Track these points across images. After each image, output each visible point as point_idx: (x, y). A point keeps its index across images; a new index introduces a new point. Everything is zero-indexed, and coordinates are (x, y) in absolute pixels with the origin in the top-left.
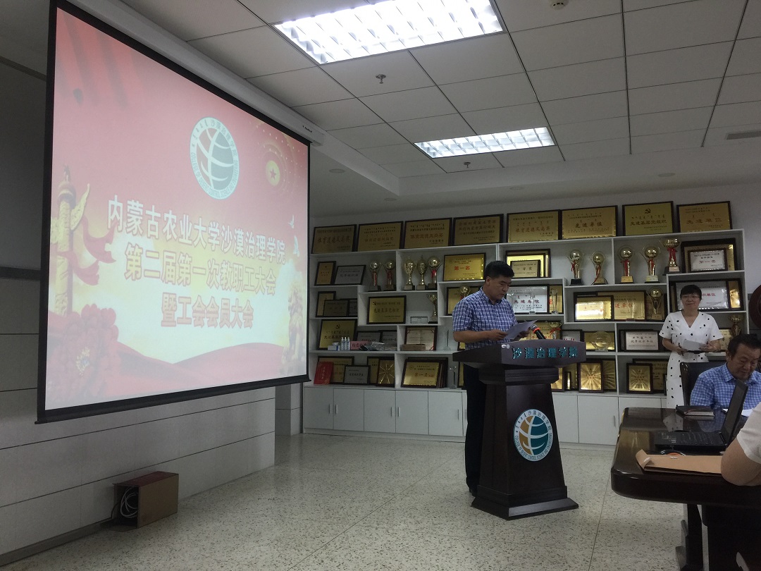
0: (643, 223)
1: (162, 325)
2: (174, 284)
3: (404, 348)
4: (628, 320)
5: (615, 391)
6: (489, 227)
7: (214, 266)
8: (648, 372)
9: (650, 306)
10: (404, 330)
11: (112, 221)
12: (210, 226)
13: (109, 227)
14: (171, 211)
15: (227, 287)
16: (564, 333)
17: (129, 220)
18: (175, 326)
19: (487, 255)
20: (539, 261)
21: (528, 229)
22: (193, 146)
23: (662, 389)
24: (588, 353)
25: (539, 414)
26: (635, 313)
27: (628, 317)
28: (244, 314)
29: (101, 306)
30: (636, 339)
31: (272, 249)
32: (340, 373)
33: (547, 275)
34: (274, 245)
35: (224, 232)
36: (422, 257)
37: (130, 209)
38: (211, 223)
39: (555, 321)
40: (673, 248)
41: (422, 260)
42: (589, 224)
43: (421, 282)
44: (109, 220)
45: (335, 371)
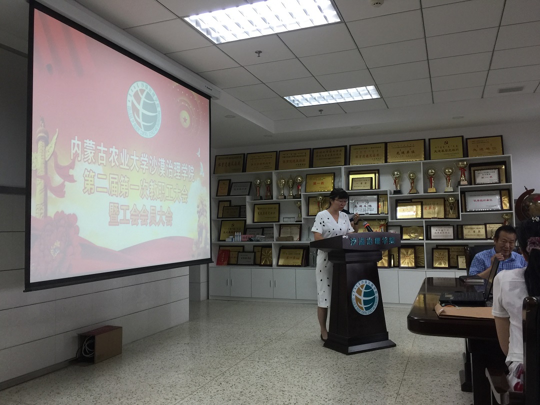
0: (443, 151)
1: (109, 225)
2: (117, 197)
3: (278, 239)
4: (433, 218)
5: (424, 267)
6: (337, 154)
7: (145, 184)
8: (447, 254)
9: (448, 209)
10: (278, 227)
11: (74, 154)
12: (141, 157)
13: (72, 158)
14: (114, 147)
15: (154, 198)
16: (389, 228)
17: (86, 153)
18: (118, 225)
19: (336, 175)
20: (372, 178)
21: (364, 156)
22: (129, 101)
23: (456, 265)
24: (404, 242)
25: (369, 283)
26: (438, 213)
27: (432, 216)
28: (167, 217)
29: (67, 212)
30: (438, 231)
31: (185, 172)
32: (235, 257)
33: (377, 188)
34: (187, 169)
35: (152, 161)
36: (291, 176)
37: (86, 146)
38: (142, 155)
39: (383, 220)
40: (463, 168)
41: (291, 178)
42: (406, 152)
43: (290, 193)
44: (72, 154)
45: (231, 256)
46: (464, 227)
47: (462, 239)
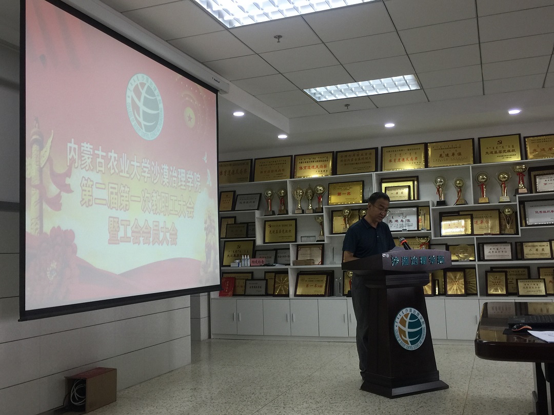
0: (496, 152)
1: (109, 243)
2: (117, 210)
3: (296, 263)
4: (485, 234)
5: (477, 294)
6: (366, 158)
7: (147, 195)
8: (503, 278)
9: (504, 222)
10: (296, 248)
11: (70, 160)
12: (143, 162)
13: (68, 164)
14: (113, 151)
15: (157, 212)
16: (432, 247)
17: (83, 159)
18: (119, 244)
19: (365, 183)
20: (409, 187)
21: (399, 159)
22: (129, 97)
23: (515, 291)
24: (453, 263)
25: (415, 311)
26: (491, 228)
27: (485, 232)
28: (171, 234)
29: (64, 228)
30: (492, 250)
31: (190, 180)
32: (242, 287)
33: (416, 198)
34: (192, 177)
35: (154, 168)
36: (310, 185)
37: (83, 150)
38: (144, 160)
39: (423, 237)
40: (521, 173)
41: (310, 188)
42: (450, 154)
43: (309, 206)
44: (68, 159)
45: (237, 284)
46: (525, 245)
47: (523, 259)
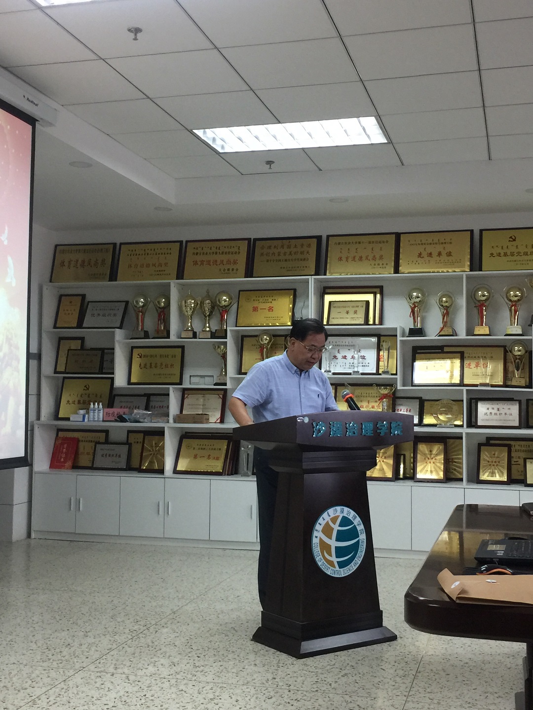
0: (505, 255)
3: (178, 419)
4: (481, 385)
5: (461, 480)
6: (302, 253)
8: (505, 455)
9: (511, 367)
10: (180, 394)
16: (399, 401)
19: (297, 293)
20: (368, 303)
21: (354, 257)
23: (521, 478)
24: (427, 429)
25: (349, 513)
26: (491, 375)
27: (481, 381)
30: (491, 410)
32: (88, 454)
33: (377, 322)
36: (208, 292)
39: (385, 386)
41: (208, 296)
42: (435, 254)
43: (205, 327)
45: (81, 449)
